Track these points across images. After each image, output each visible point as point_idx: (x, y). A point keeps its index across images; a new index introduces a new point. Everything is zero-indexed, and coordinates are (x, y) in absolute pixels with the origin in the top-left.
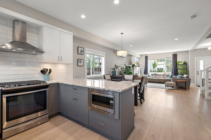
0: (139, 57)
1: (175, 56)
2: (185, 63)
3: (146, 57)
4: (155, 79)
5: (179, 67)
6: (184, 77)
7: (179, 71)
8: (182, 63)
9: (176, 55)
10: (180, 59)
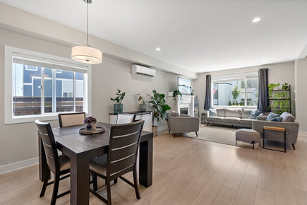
0: (194, 77)
1: (264, 73)
2: (287, 88)
3: (208, 78)
4: (222, 120)
5: (273, 96)
6: (281, 120)
7: (273, 104)
8: (281, 87)
9: (267, 70)
10: (275, 80)
